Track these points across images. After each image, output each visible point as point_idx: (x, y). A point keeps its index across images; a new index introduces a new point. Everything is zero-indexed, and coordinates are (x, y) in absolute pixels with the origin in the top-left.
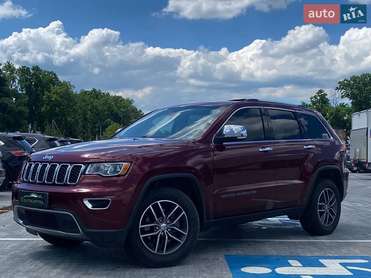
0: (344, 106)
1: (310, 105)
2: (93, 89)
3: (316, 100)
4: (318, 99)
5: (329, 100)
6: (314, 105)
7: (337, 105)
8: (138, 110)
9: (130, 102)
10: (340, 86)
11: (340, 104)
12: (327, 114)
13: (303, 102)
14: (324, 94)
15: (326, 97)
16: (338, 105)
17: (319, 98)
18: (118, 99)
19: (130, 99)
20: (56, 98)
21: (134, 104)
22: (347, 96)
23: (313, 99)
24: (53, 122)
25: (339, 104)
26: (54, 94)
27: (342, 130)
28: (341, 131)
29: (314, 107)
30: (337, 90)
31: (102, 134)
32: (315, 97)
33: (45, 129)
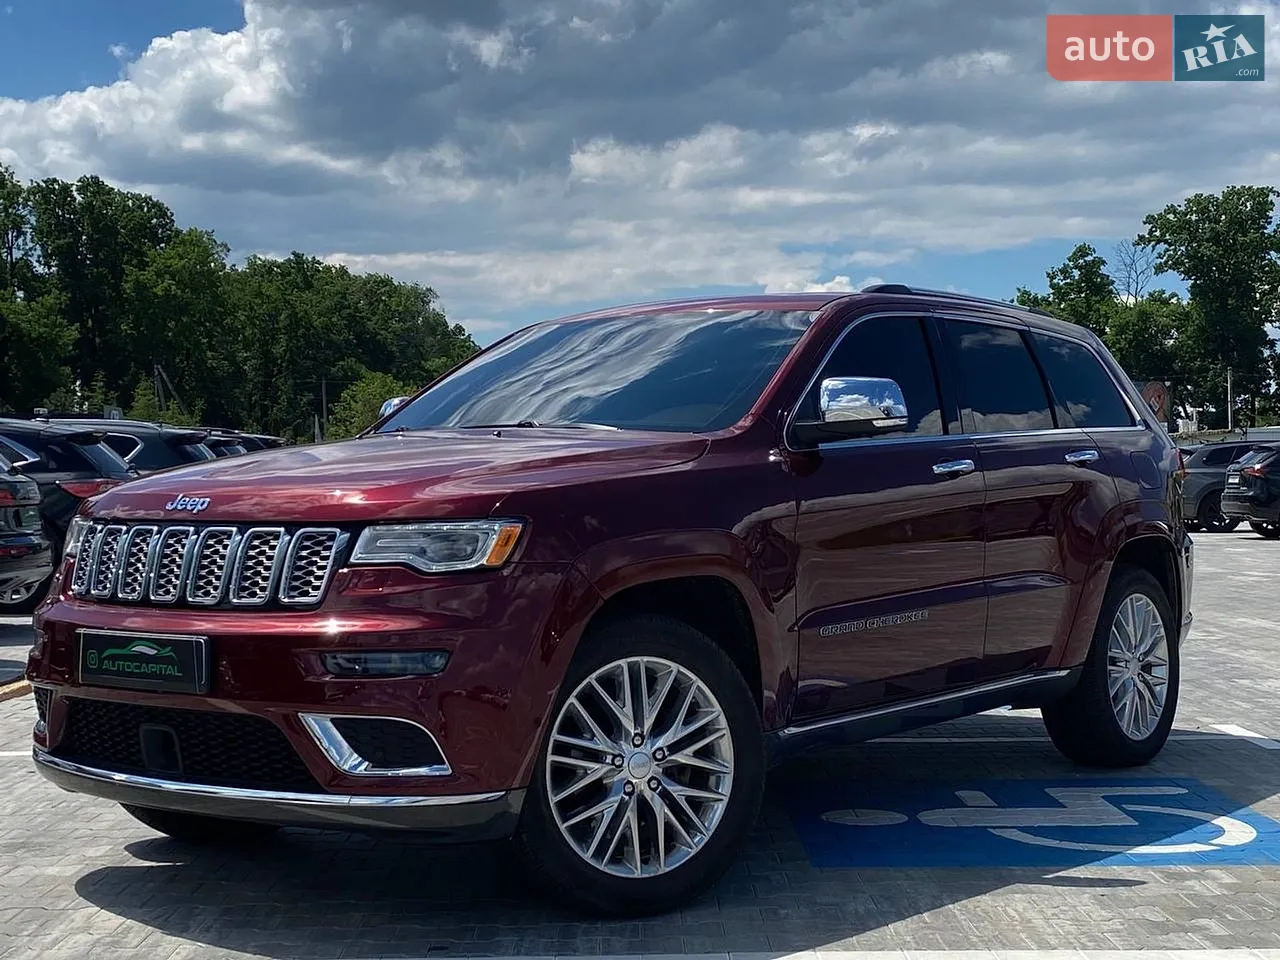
0: (1166, 302)
1: (1046, 301)
2: (292, 257)
3: (1068, 281)
4: (1074, 280)
5: (1113, 282)
6: (1062, 300)
7: (1139, 299)
8: (452, 326)
9: (421, 297)
10: (1151, 232)
11: (1150, 294)
12: (1107, 330)
13: (1022, 290)
14: (1093, 261)
15: (1104, 270)
16: (1142, 297)
17: (1076, 273)
18: (379, 288)
19: (423, 286)
20: (167, 290)
21: (434, 305)
22: (1176, 265)
23: (1059, 281)
24: (160, 374)
25: (1146, 296)
26: (159, 274)
27: (1158, 385)
28: (1153, 386)
29: (1062, 306)
30: (1140, 247)
31: (331, 412)
32: (1065, 271)
33: (133, 399)
